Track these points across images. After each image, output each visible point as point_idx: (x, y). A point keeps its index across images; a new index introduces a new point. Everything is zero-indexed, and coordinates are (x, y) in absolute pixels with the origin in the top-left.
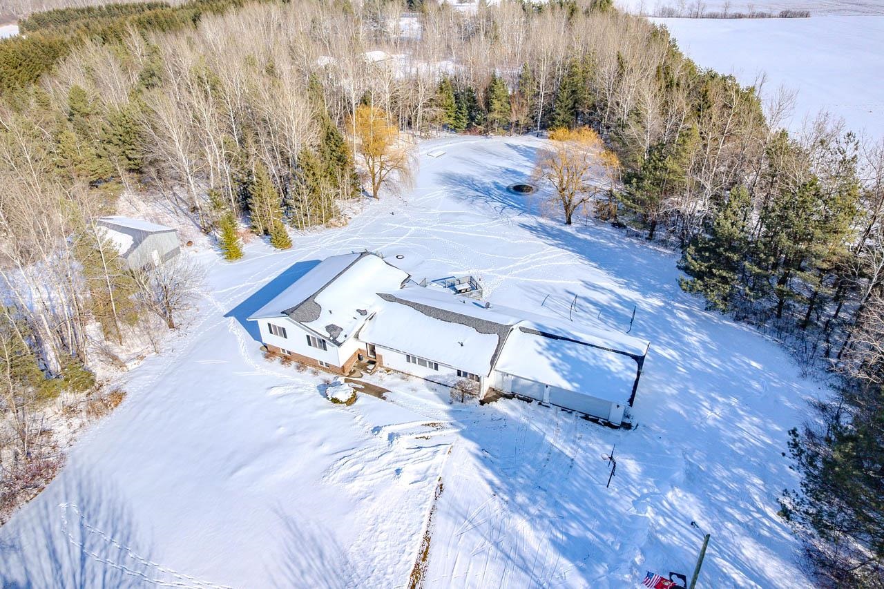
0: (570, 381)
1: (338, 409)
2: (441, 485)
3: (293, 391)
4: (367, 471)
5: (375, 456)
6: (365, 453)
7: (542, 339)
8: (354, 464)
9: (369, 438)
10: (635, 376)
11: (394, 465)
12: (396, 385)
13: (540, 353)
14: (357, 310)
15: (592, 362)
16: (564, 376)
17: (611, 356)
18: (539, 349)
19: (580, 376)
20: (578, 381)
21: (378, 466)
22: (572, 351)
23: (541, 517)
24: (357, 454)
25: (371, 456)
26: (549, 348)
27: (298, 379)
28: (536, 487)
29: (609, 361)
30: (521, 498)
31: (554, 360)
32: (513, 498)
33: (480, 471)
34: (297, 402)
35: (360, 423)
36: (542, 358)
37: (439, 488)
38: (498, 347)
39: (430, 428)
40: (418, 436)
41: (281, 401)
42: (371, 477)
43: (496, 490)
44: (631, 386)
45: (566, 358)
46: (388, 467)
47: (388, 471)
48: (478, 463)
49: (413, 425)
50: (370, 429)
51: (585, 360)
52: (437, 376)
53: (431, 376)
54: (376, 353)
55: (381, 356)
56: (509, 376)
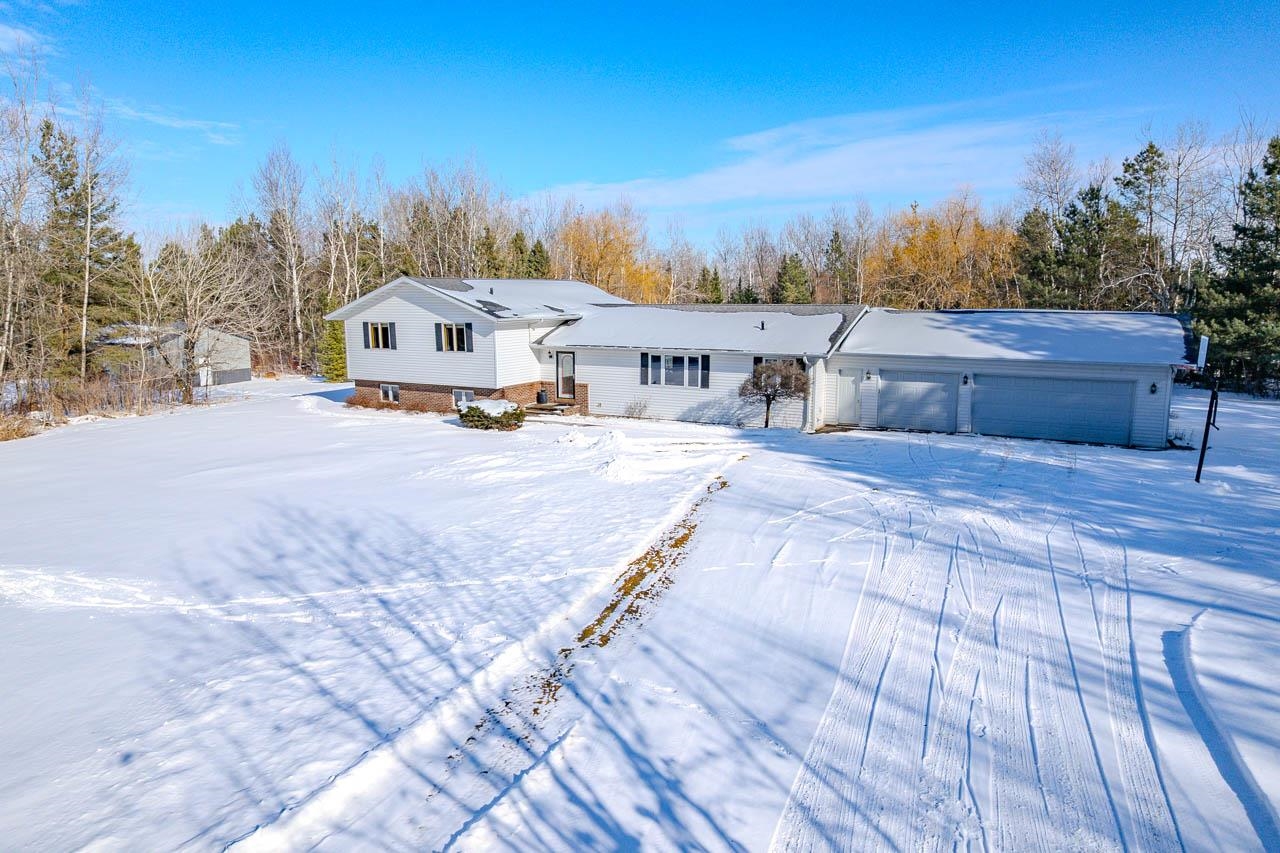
0: (1022, 350)
2: (723, 482)
14: (546, 306)
37: (718, 484)
38: (842, 324)
52: (705, 406)
53: (691, 410)
54: (576, 382)
55: (585, 386)
56: (874, 378)
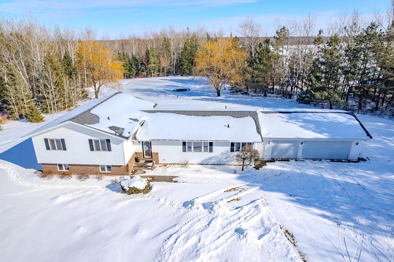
0: (320, 133)
1: (137, 198)
2: (287, 231)
3: (81, 195)
4: (206, 240)
5: (203, 225)
6: (192, 226)
7: (281, 115)
8: (187, 239)
9: (184, 213)
11: (230, 227)
12: (179, 172)
13: (287, 122)
14: (130, 119)
15: (325, 120)
16: (314, 131)
18: (285, 120)
19: (325, 129)
20: (325, 132)
21: (214, 233)
22: (306, 117)
24: (184, 228)
25: (200, 226)
26: (291, 118)
27: (83, 186)
29: (334, 117)
31: (300, 124)
32: (356, 223)
33: (306, 210)
34: (90, 202)
35: (167, 203)
36: (291, 124)
37: (287, 234)
38: (256, 123)
39: (233, 192)
40: (229, 200)
41: (71, 206)
42: (214, 245)
43: (336, 221)
45: (305, 121)
46: (224, 231)
47: (228, 235)
49: (217, 193)
50: (180, 205)
51: (320, 120)
52: (211, 158)
53: (205, 160)
54: (152, 152)
55: (157, 153)
56: (271, 143)
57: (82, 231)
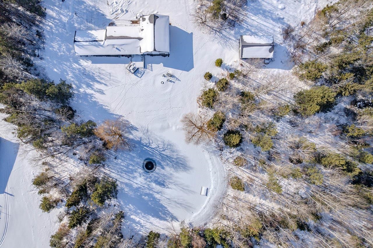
0: (89, 33)
7: (97, 40)
10: (75, 38)
13: (97, 37)
15: (85, 38)
16: (90, 33)
17: (81, 40)
18: (97, 38)
19: (87, 34)
22: (90, 39)
23: (89, 7)
26: (95, 38)
28: (92, 12)
29: (81, 39)
30: (94, 9)
31: (93, 36)
32: (95, 9)
36: (96, 36)
38: (106, 34)
43: (99, 9)
44: (76, 35)
45: (91, 37)
48: (104, 14)
51: (87, 38)
57: (146, 3)
